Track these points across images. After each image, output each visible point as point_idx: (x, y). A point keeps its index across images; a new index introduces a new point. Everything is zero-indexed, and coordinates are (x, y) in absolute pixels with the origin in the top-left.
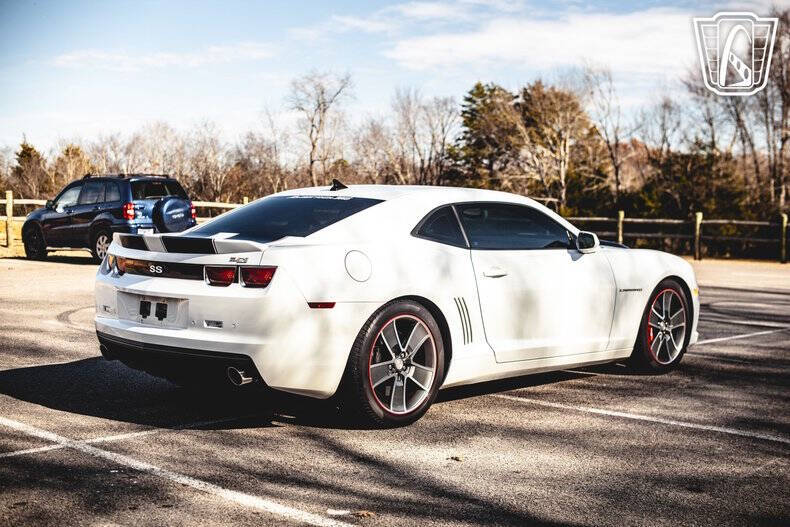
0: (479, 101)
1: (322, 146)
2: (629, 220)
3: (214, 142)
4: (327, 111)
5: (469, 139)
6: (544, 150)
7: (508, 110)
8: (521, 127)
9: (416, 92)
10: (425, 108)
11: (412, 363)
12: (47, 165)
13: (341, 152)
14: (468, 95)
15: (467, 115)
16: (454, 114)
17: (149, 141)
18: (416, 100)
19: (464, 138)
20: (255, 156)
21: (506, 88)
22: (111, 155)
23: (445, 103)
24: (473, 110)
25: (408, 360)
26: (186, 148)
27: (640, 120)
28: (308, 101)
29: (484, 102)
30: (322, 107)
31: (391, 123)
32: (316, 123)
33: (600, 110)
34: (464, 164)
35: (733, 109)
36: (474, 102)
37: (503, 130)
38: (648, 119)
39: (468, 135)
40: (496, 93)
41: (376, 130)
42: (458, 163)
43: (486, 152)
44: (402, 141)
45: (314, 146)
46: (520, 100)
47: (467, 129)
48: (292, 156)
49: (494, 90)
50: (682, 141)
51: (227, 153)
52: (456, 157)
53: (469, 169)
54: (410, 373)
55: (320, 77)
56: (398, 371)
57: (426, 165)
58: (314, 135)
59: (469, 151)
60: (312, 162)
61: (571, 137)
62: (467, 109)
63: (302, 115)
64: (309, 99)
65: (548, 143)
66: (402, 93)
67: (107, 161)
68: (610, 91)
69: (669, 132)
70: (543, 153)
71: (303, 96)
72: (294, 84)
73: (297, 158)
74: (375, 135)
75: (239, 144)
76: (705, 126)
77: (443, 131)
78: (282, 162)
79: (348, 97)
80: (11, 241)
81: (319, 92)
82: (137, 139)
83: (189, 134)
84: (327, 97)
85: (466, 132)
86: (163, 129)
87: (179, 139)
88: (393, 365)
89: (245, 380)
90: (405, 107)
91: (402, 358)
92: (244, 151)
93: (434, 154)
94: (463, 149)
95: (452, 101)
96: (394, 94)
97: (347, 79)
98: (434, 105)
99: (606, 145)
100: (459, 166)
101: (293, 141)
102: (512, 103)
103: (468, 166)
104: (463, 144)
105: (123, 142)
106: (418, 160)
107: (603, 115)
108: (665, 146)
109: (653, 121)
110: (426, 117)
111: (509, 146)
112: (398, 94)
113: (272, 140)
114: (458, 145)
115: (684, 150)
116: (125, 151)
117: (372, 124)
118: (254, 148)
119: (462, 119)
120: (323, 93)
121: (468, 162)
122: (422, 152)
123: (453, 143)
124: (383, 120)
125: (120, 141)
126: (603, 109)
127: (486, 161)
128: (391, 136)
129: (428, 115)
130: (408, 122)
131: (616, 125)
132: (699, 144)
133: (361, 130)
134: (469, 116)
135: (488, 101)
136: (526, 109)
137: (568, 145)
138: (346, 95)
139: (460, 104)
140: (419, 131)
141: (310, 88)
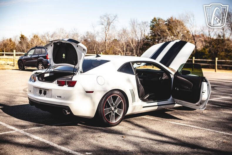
0: (155, 22)
1: (109, 36)
2: (196, 60)
3: (77, 34)
4: (110, 25)
5: (152, 34)
6: (174, 37)
7: (163, 25)
8: (167, 31)
9: (136, 20)
10: (139, 24)
11: (117, 108)
12: (29, 40)
13: (114, 37)
14: (152, 21)
15: (151, 27)
16: (148, 26)
17: (58, 34)
18: (136, 22)
19: (150, 33)
20: (89, 38)
21: (163, 19)
22: (47, 38)
23: (145, 23)
24: (153, 25)
25: (116, 107)
26: (69, 36)
27: (202, 29)
28: (104, 22)
29: (156, 23)
30: (109, 24)
31: (129, 29)
32: (107, 29)
33: (190, 25)
34: (150, 41)
35: (230, 26)
36: (154, 23)
37: (162, 31)
38: (205, 28)
39: (152, 33)
40: (160, 20)
41: (124, 31)
42: (149, 41)
43: (157, 38)
44: (132, 34)
45: (106, 36)
46: (167, 23)
47: (151, 31)
48: (100, 38)
49: (159, 19)
50: (214, 35)
51: (81, 37)
52: (148, 39)
53: (152, 43)
54: (116, 111)
55: (108, 15)
56: (112, 111)
57: (139, 41)
58: (106, 32)
59: (152, 37)
60: (106, 40)
61: (182, 33)
62: (152, 25)
63: (103, 26)
64: (105, 22)
65: (175, 35)
66: (132, 20)
67: (46, 39)
68: (193, 20)
69: (211, 32)
70: (173, 38)
71: (103, 21)
72: (101, 17)
73: (101, 39)
74: (124, 33)
75: (84, 35)
76: (222, 30)
77: (144, 31)
78: (97, 40)
79: (116, 21)
80: (15, 64)
81: (108, 19)
82: (55, 33)
83: (70, 32)
84: (110, 21)
85: (151, 32)
86: (62, 30)
87: (67, 33)
88: (111, 109)
89: (68, 113)
90: (133, 24)
91: (114, 107)
92: (86, 37)
93: (141, 38)
94: (150, 37)
95: (147, 22)
96: (130, 21)
97: (116, 16)
98: (142, 24)
99: (192, 36)
100: (149, 42)
101: (100, 34)
102: (165, 23)
103: (151, 42)
104: (150, 35)
105: (50, 34)
106: (137, 39)
107: (191, 27)
108: (210, 36)
109: (206, 29)
110: (139, 27)
111: (164, 36)
112: (131, 20)
113: (94, 33)
114: (148, 36)
115: (215, 38)
116: (51, 36)
117: (123, 29)
118: (89, 36)
119: (150, 28)
120: (109, 20)
121: (151, 41)
122: (138, 38)
123: (147, 35)
124: (126, 28)
125: (49, 34)
126: (191, 25)
127: (157, 40)
128: (129, 33)
129: (140, 27)
130: (134, 28)
131: (195, 30)
132: (219, 36)
133: (120, 31)
134: (152, 27)
135: (158, 22)
136: (169, 25)
137: (181, 36)
138: (116, 20)
139: (149, 23)
140: (137, 31)
141: (105, 18)
